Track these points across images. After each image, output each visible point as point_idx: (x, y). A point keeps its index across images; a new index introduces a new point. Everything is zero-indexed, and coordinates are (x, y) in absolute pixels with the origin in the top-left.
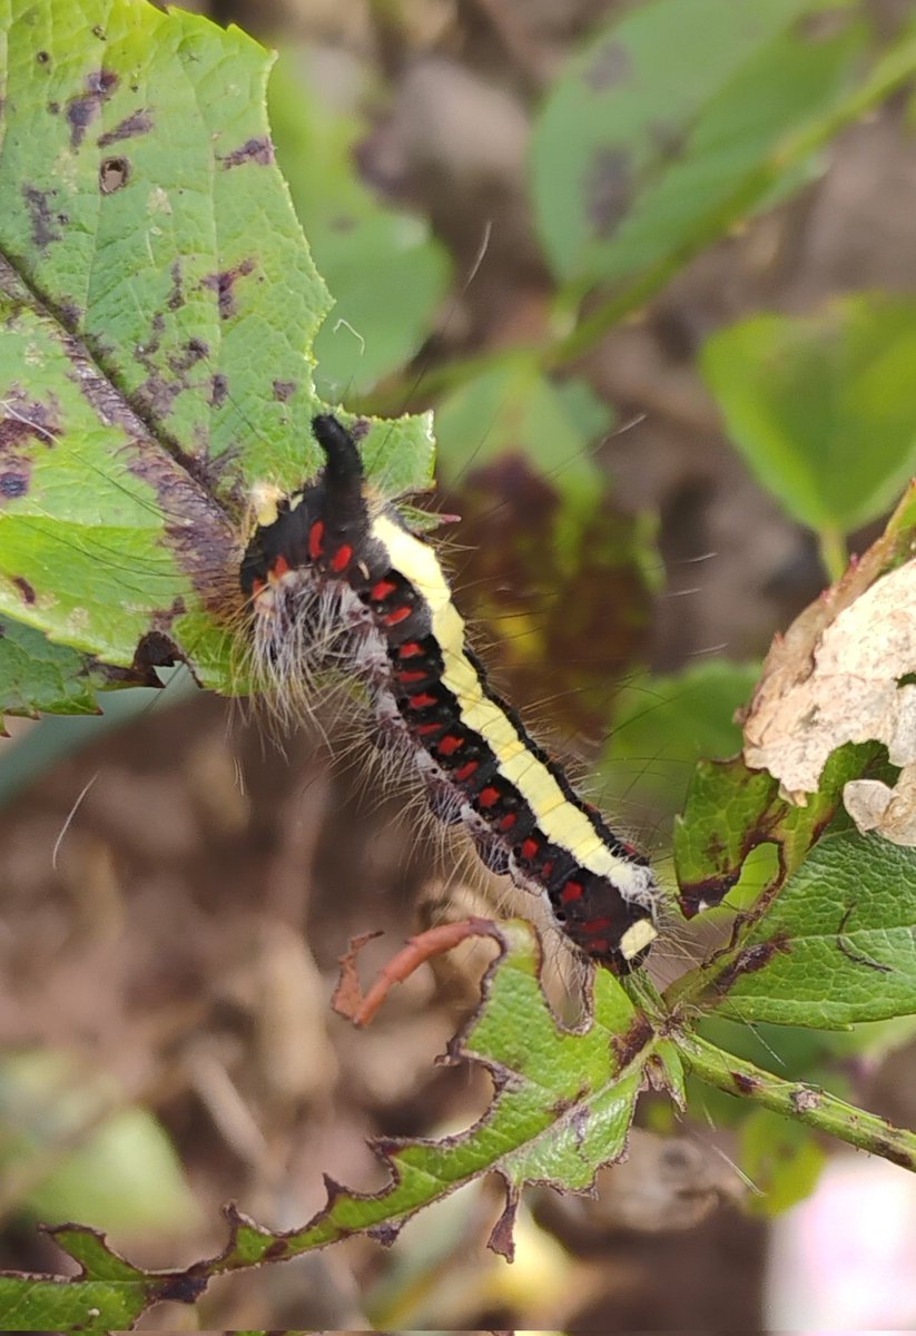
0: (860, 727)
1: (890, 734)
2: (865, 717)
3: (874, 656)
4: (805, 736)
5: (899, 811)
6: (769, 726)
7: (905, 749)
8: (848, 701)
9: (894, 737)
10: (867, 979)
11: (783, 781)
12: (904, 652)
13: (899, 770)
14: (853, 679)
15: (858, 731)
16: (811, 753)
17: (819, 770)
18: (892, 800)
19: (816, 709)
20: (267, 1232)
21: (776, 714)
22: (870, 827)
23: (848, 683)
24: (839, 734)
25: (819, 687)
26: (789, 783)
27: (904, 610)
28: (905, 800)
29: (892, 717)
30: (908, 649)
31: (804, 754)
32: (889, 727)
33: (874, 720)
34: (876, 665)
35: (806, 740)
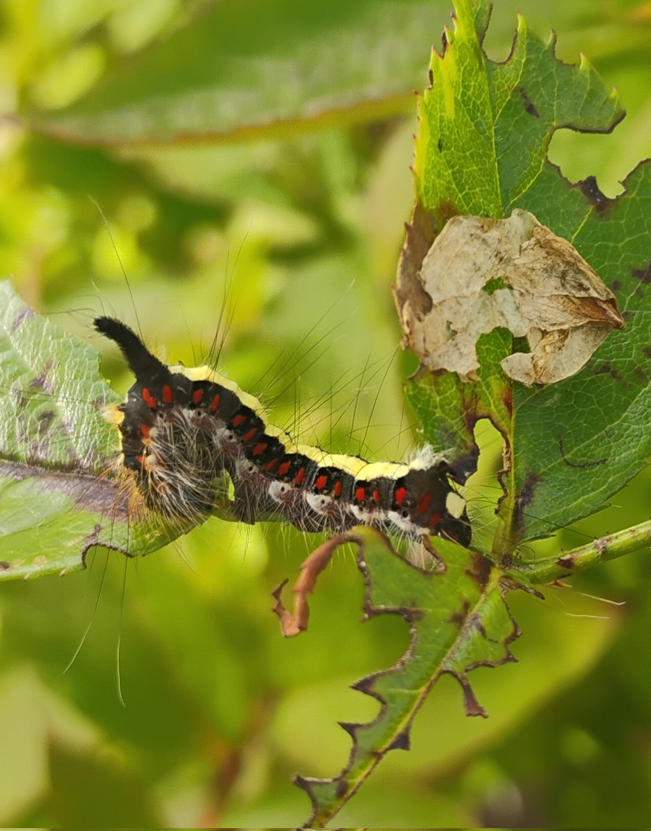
0: (483, 324)
1: (504, 321)
2: (482, 318)
3: (462, 282)
4: (454, 342)
5: (541, 363)
6: (424, 340)
7: (518, 326)
8: (465, 312)
9: (507, 322)
10: (597, 471)
11: (458, 372)
12: (478, 272)
13: (524, 339)
14: (459, 299)
15: (483, 327)
16: (464, 350)
17: (475, 357)
18: (533, 358)
19: (449, 323)
20: (330, 780)
21: (424, 332)
22: (532, 382)
23: (458, 303)
24: (473, 333)
25: (441, 310)
26: (463, 371)
27: (462, 250)
28: (540, 355)
29: (498, 311)
30: (479, 269)
31: (461, 353)
32: (501, 318)
33: (488, 318)
34: (468, 287)
35: (456, 345)
